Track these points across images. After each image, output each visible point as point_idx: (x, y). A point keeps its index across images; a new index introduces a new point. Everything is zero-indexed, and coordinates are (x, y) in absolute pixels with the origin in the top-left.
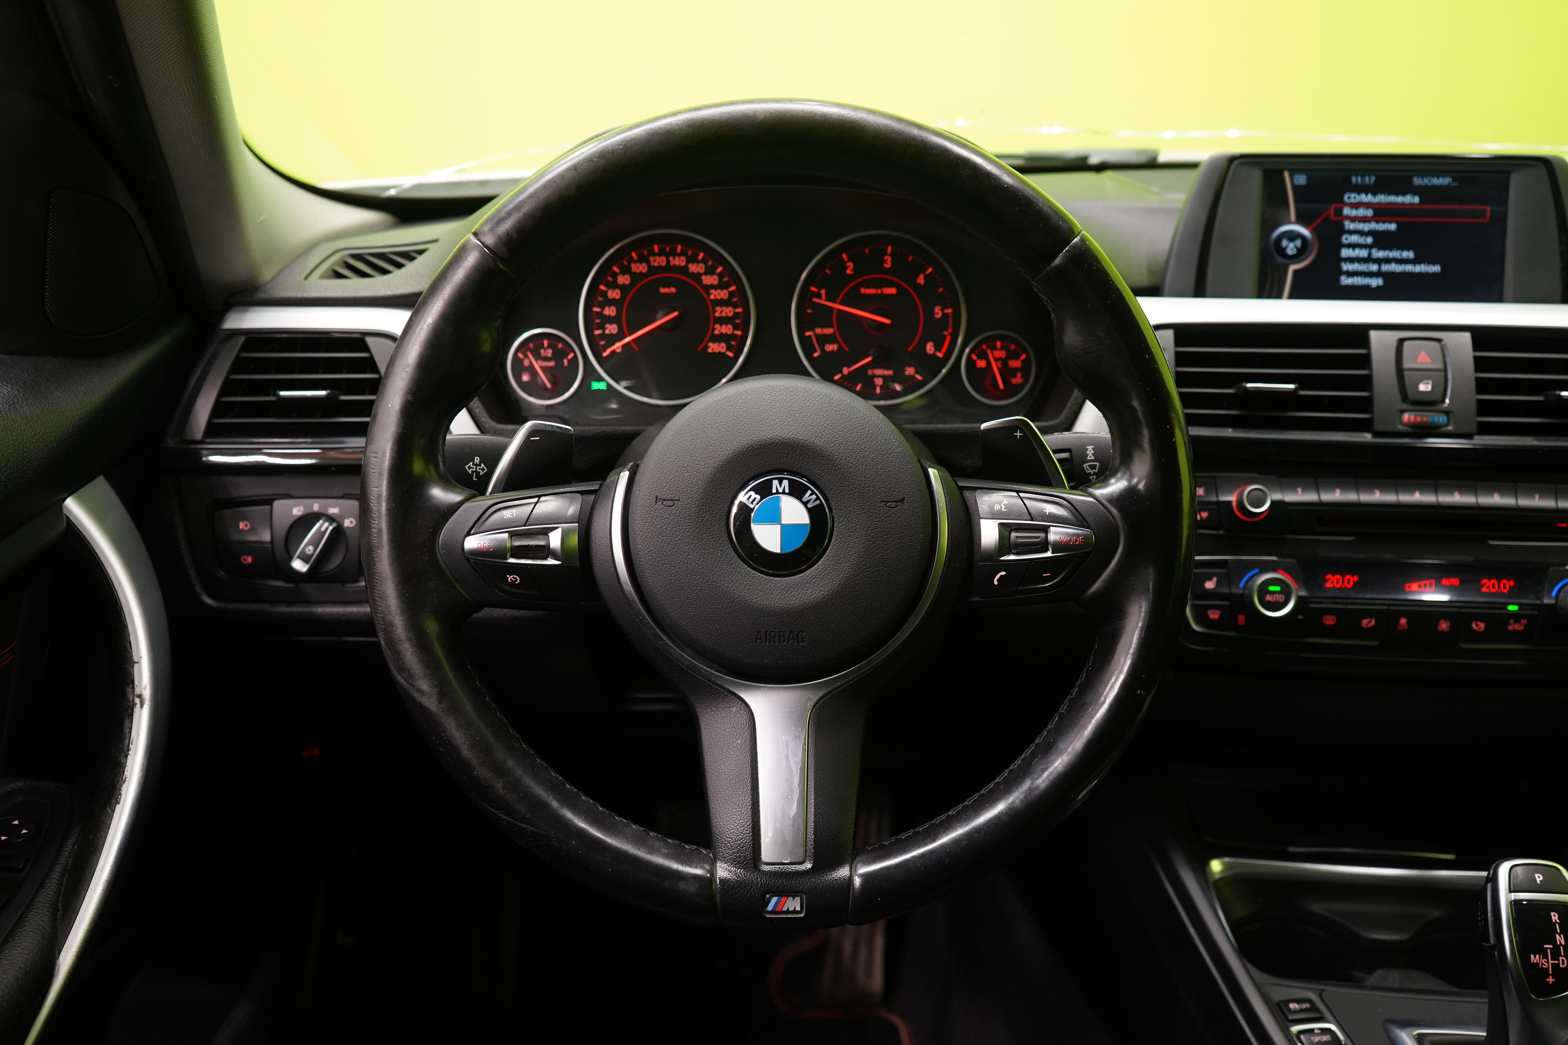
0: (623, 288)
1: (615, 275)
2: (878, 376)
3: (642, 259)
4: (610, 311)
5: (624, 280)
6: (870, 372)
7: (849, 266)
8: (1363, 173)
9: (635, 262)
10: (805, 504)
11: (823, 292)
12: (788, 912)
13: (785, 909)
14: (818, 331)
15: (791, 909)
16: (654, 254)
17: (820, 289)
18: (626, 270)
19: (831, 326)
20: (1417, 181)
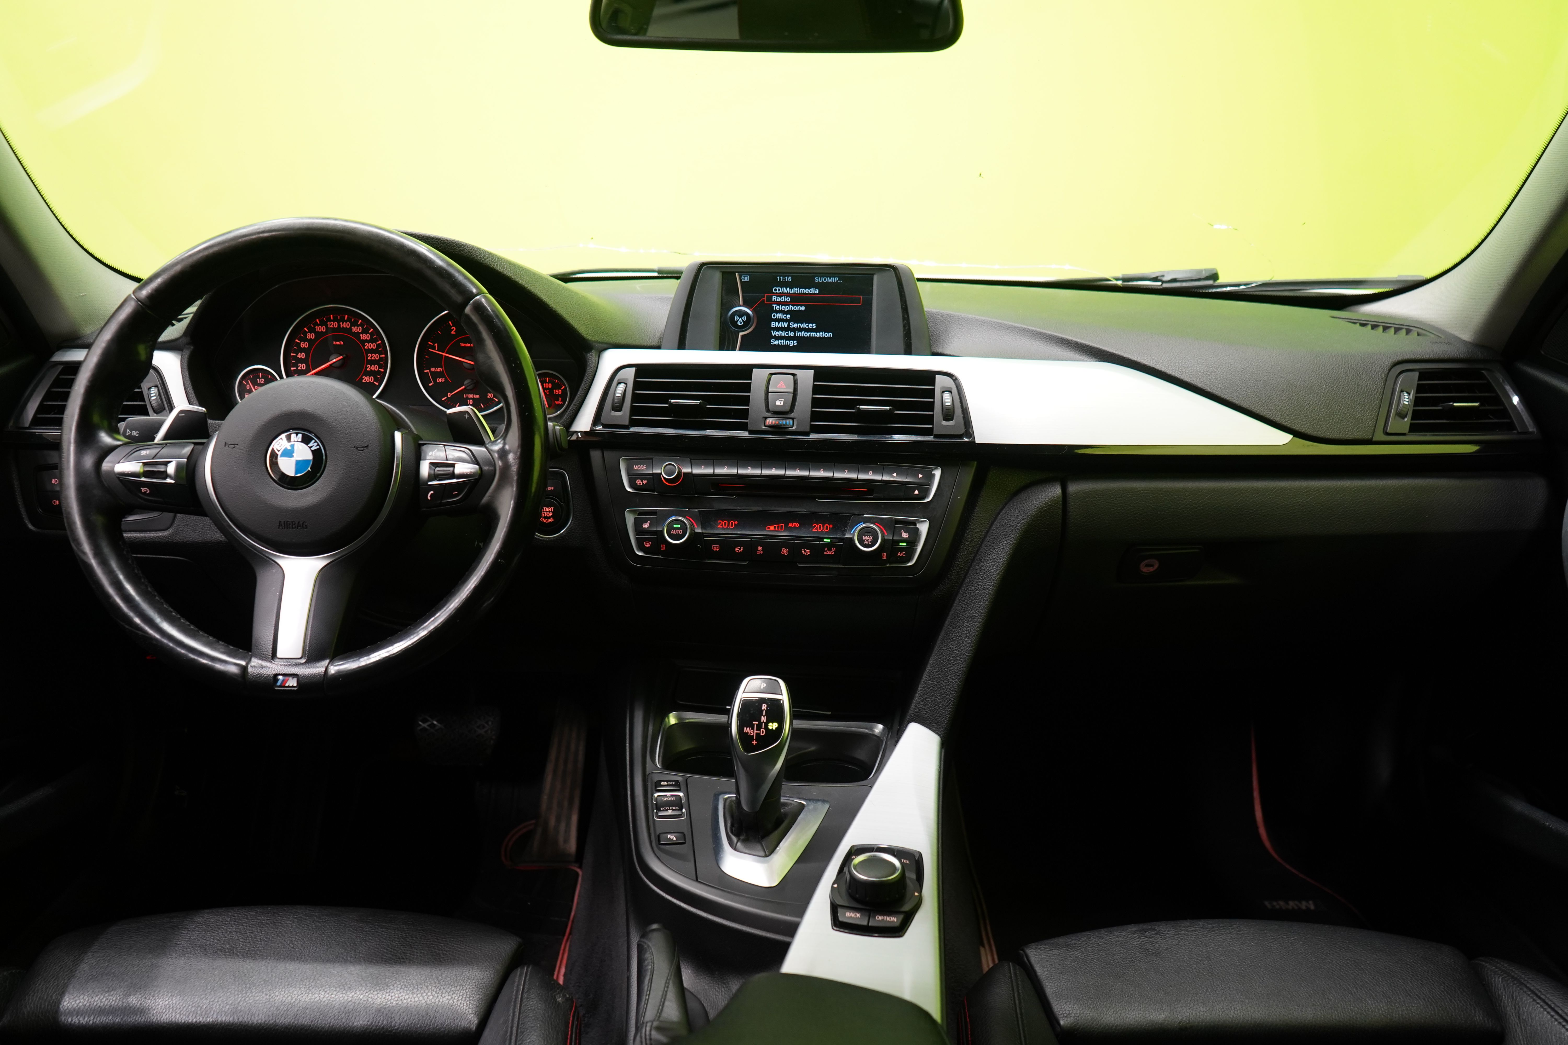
0: (310, 341)
1: (305, 333)
2: (470, 399)
3: (323, 323)
4: (302, 356)
5: (311, 336)
6: (465, 396)
7: (453, 329)
8: (784, 274)
9: (318, 325)
10: (310, 447)
11: (436, 345)
12: (289, 687)
13: (287, 685)
14: (432, 369)
15: (291, 685)
16: (331, 321)
17: (434, 344)
18: (312, 330)
19: (441, 367)
20: (817, 280)
